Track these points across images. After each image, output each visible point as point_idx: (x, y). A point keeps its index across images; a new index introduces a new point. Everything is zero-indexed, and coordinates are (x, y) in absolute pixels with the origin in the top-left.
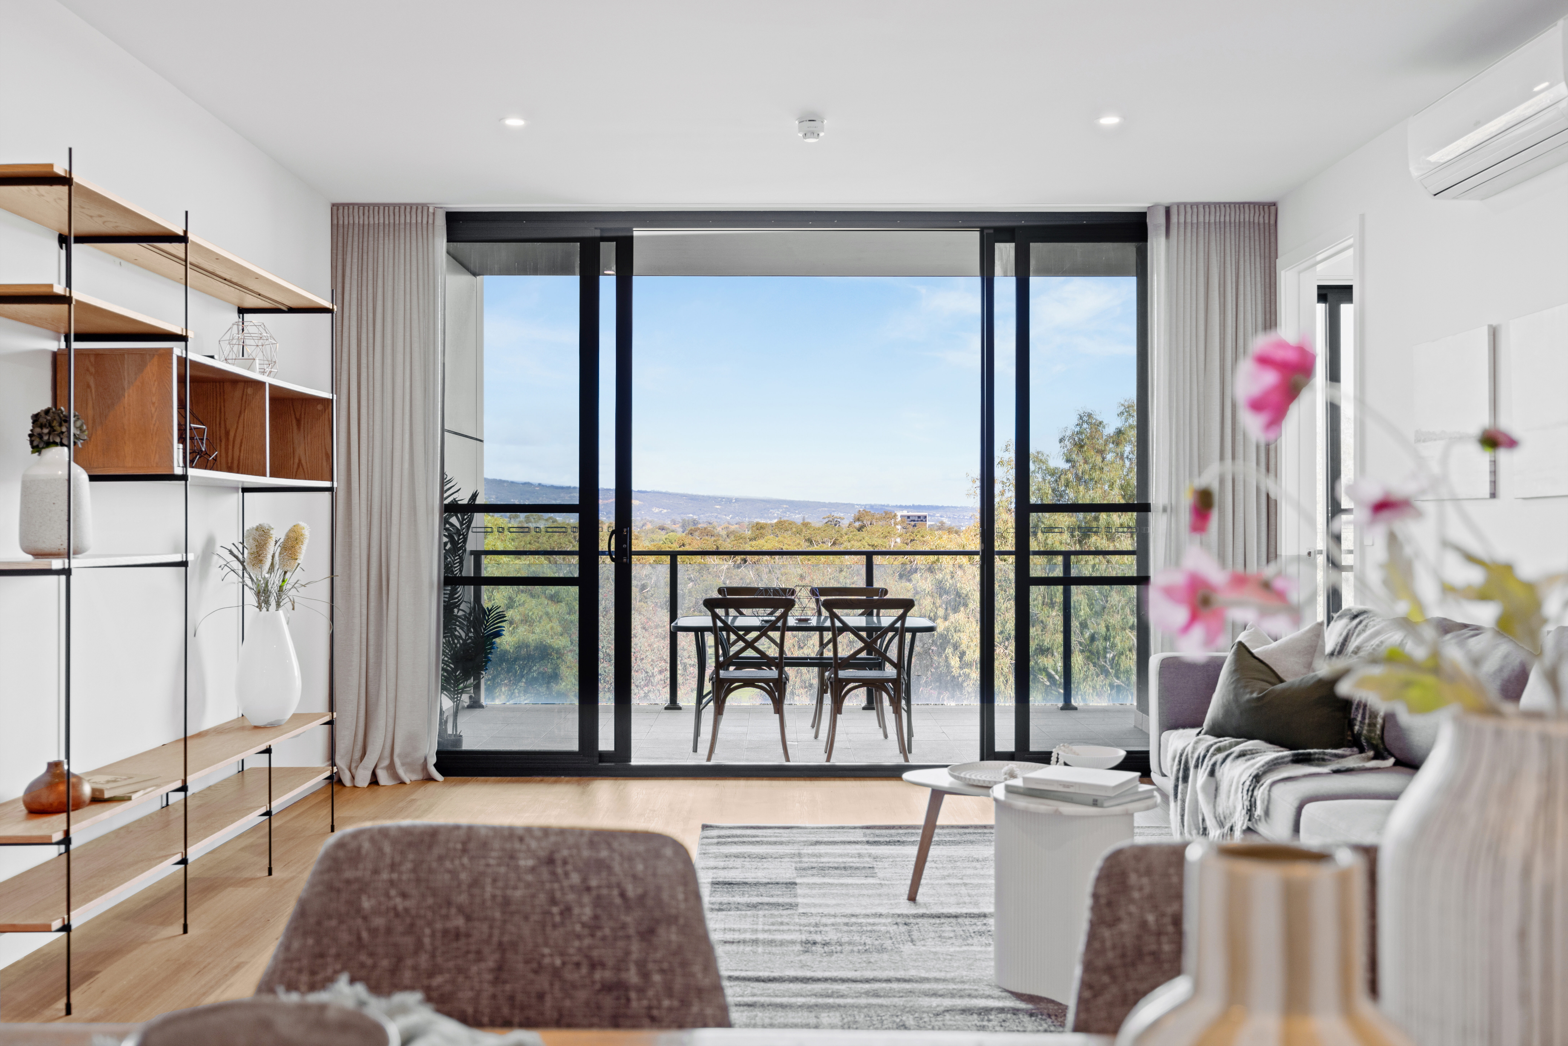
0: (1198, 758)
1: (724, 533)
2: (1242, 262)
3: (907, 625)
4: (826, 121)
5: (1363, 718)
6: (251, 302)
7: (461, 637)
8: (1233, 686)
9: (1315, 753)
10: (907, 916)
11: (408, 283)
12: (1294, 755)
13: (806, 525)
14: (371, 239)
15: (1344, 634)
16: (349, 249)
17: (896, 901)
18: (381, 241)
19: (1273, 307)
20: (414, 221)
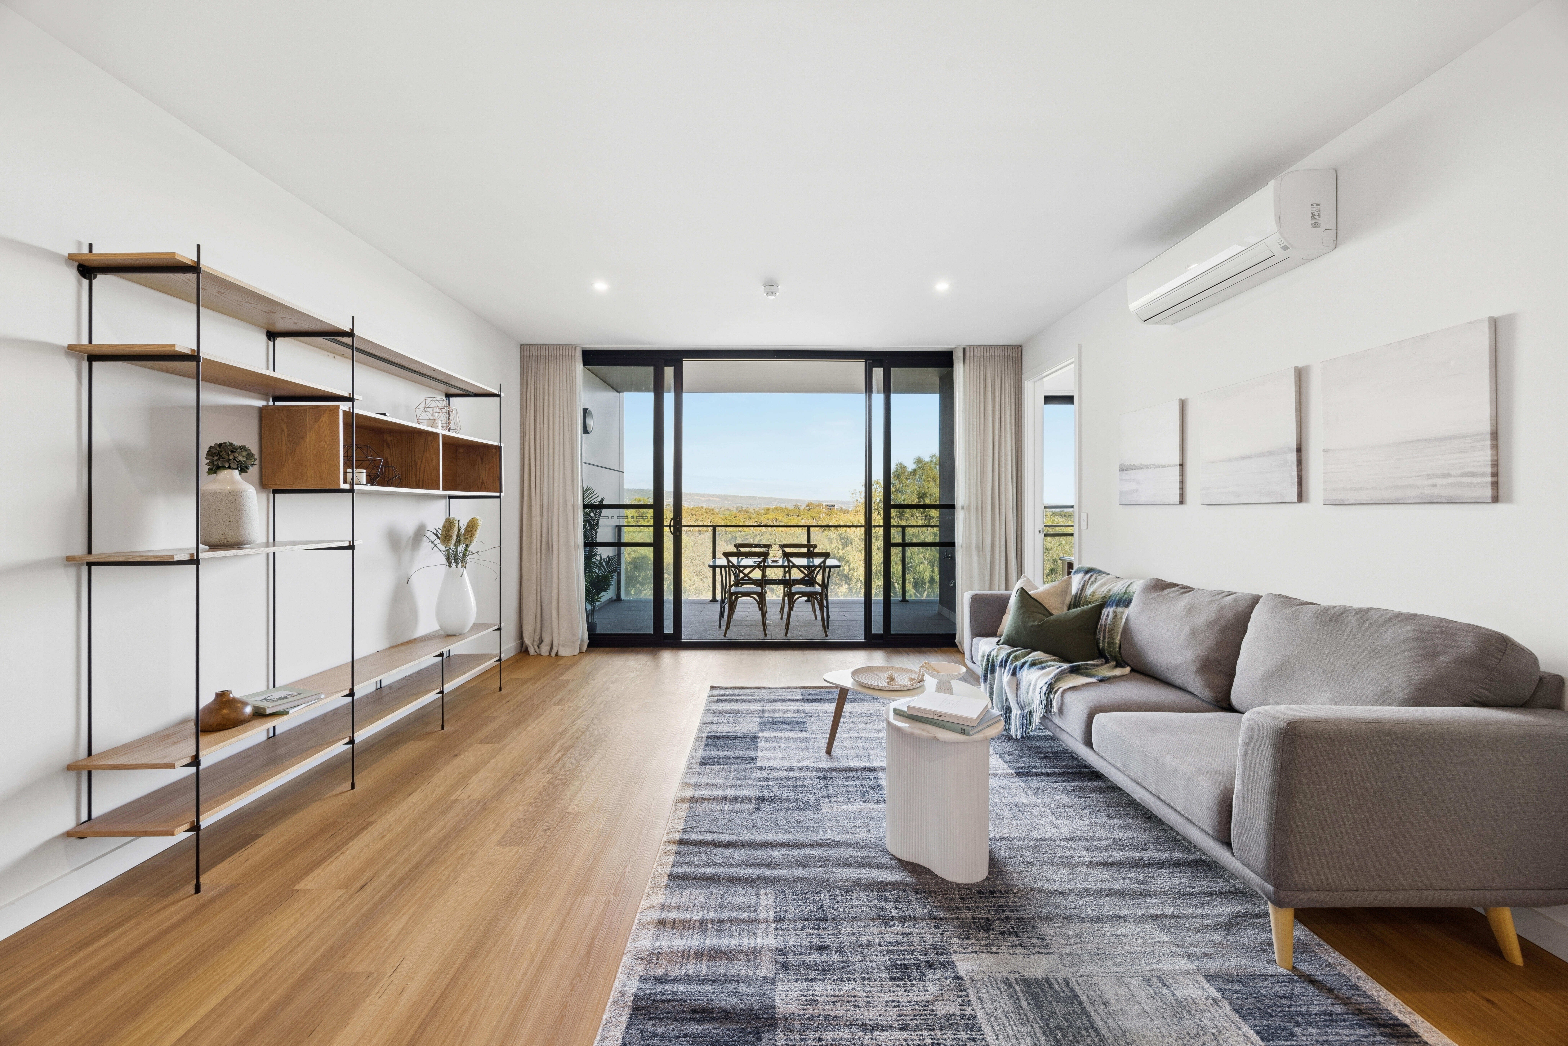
0: (1002, 661)
1: (753, 512)
2: (1003, 377)
3: (826, 565)
4: (779, 287)
5: (1104, 638)
6: (453, 391)
7: (595, 572)
8: (1021, 617)
9: (1082, 665)
10: (825, 770)
11: (561, 386)
12: (1071, 667)
13: (786, 509)
14: (542, 363)
15: (1082, 583)
16: (530, 369)
17: (819, 754)
18: (547, 365)
19: (1020, 401)
20: (564, 354)
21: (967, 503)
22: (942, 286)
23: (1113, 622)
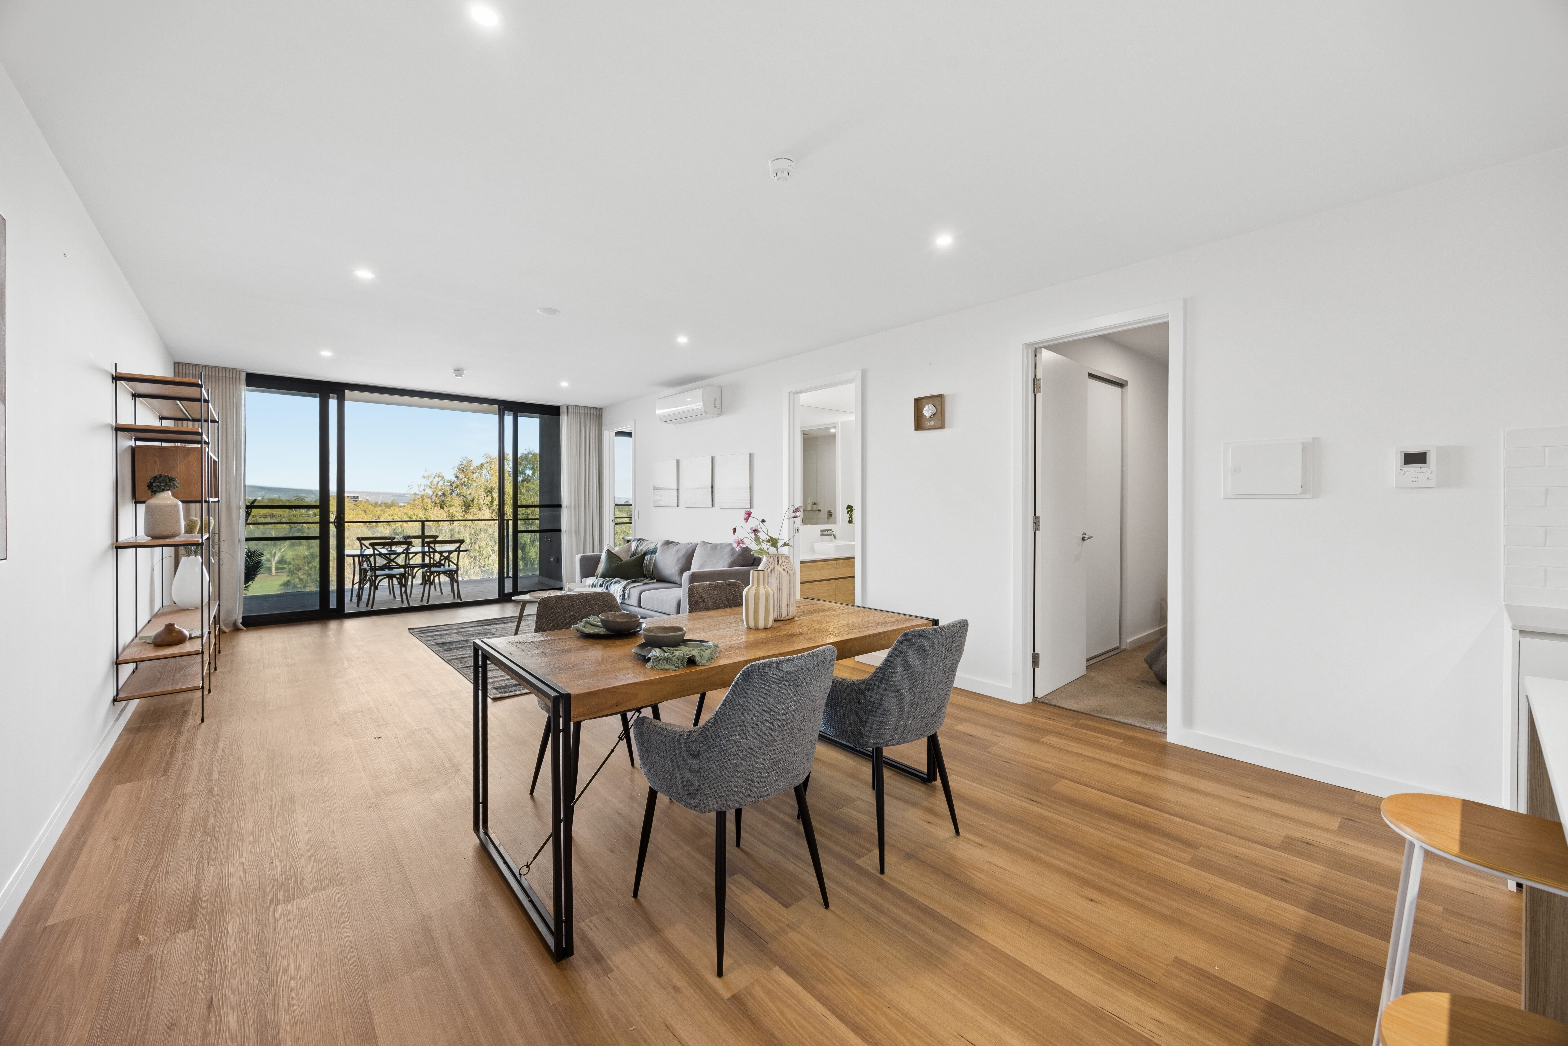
2: (591, 427)
5: (646, 569)
8: (608, 564)
9: (635, 579)
12: (632, 581)
15: (636, 545)
20: (230, 376)
21: (569, 504)
22: (564, 384)
23: (650, 562)
